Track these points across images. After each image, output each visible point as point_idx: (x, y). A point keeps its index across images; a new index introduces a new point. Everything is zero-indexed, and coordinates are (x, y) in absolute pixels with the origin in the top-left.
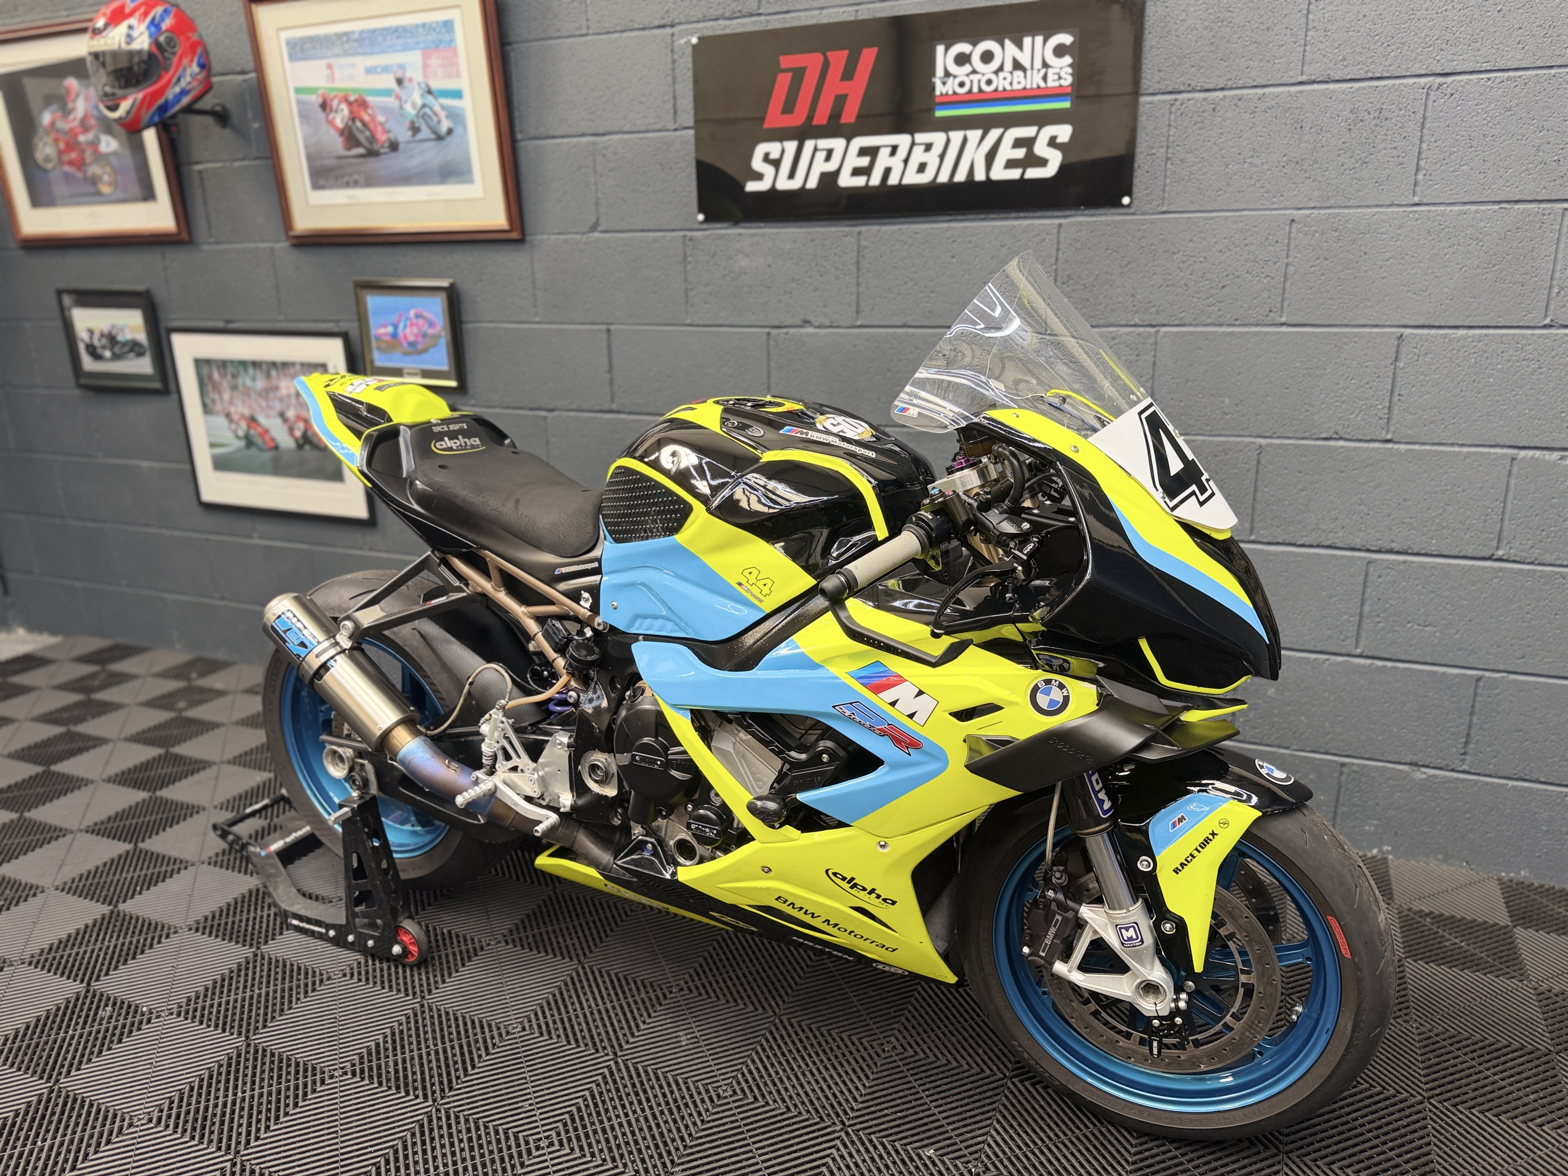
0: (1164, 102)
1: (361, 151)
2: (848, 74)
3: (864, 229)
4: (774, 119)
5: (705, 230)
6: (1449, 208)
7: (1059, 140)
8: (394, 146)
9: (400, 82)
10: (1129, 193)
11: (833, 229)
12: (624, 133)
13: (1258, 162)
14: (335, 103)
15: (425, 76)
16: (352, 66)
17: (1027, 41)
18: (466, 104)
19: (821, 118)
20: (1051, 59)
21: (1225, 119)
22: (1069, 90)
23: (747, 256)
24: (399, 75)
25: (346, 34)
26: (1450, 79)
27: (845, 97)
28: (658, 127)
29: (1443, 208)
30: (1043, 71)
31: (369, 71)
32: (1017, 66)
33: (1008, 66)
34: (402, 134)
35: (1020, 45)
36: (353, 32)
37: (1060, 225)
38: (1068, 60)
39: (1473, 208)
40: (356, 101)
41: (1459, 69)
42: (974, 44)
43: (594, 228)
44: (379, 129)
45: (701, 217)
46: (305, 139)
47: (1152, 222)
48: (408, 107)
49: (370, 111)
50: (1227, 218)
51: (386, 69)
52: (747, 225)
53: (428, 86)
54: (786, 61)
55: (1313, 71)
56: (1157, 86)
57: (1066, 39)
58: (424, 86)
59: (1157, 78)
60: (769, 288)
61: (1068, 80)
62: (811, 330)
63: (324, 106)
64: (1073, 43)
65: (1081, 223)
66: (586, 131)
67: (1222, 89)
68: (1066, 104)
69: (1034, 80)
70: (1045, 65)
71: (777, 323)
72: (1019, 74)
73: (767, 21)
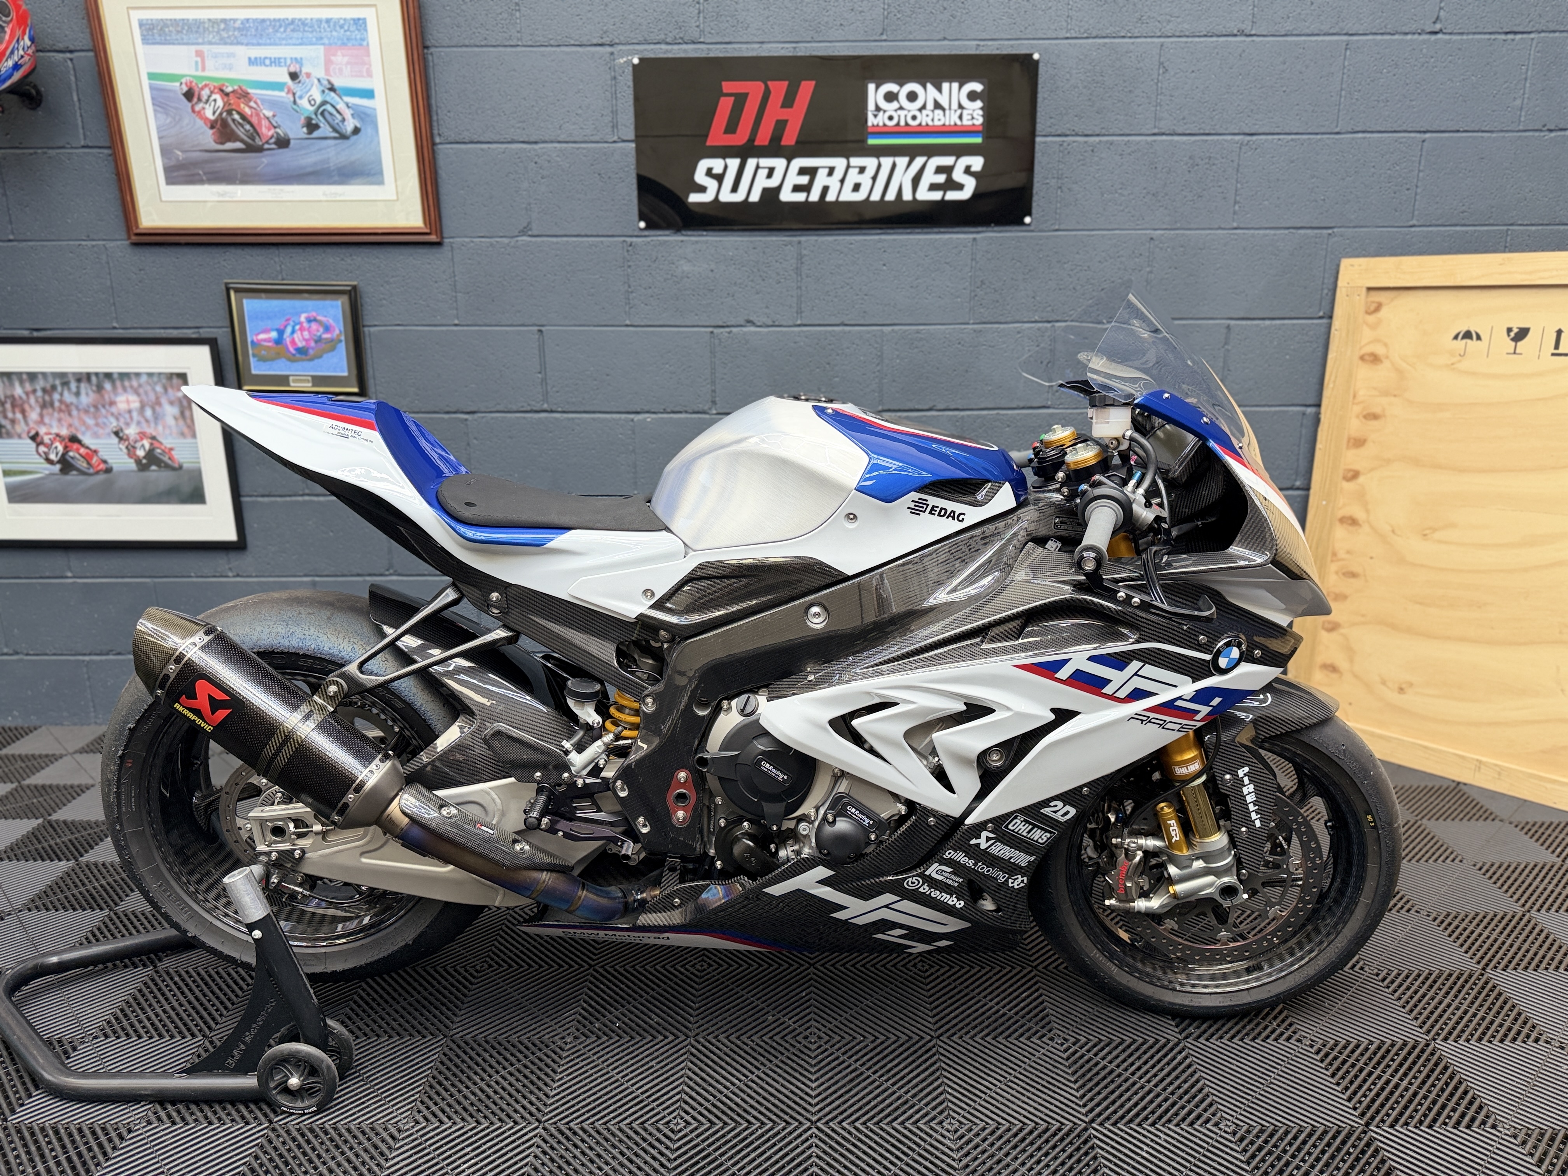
0: (1055, 142)
1: (239, 145)
2: (788, 102)
3: (803, 239)
4: (717, 137)
5: (645, 236)
6: (1257, 232)
7: (973, 169)
8: (283, 143)
9: (294, 76)
10: (1029, 214)
11: (774, 238)
12: (559, 142)
13: (1126, 193)
14: (205, 93)
15: (327, 71)
16: (231, 55)
17: (945, 86)
18: (378, 104)
19: (763, 138)
20: (965, 102)
21: (1101, 159)
22: (981, 128)
23: (689, 261)
24: (292, 69)
25: (224, 21)
26: (1254, 138)
27: (785, 122)
28: (597, 138)
29: (1252, 231)
30: (959, 112)
31: (252, 62)
32: (937, 106)
33: (930, 105)
34: (295, 131)
35: (939, 89)
36: (235, 20)
37: (974, 239)
38: (979, 104)
39: (1272, 232)
40: (234, 92)
41: (1261, 131)
42: (901, 85)
43: (523, 232)
44: (264, 123)
45: (642, 224)
46: (159, 129)
47: (1048, 238)
48: (304, 103)
49: (252, 104)
50: (1103, 236)
51: (276, 62)
52: (689, 233)
53: (330, 82)
54: (728, 87)
55: (1164, 126)
56: (1049, 130)
57: (978, 87)
58: (325, 83)
59: (1049, 124)
60: (712, 290)
61: (979, 121)
62: (753, 329)
63: (189, 95)
64: (983, 91)
65: (991, 238)
66: (516, 138)
67: (1098, 135)
68: (978, 140)
69: (951, 119)
70: (961, 107)
71: (720, 323)
72: (939, 112)
73: (709, 49)
